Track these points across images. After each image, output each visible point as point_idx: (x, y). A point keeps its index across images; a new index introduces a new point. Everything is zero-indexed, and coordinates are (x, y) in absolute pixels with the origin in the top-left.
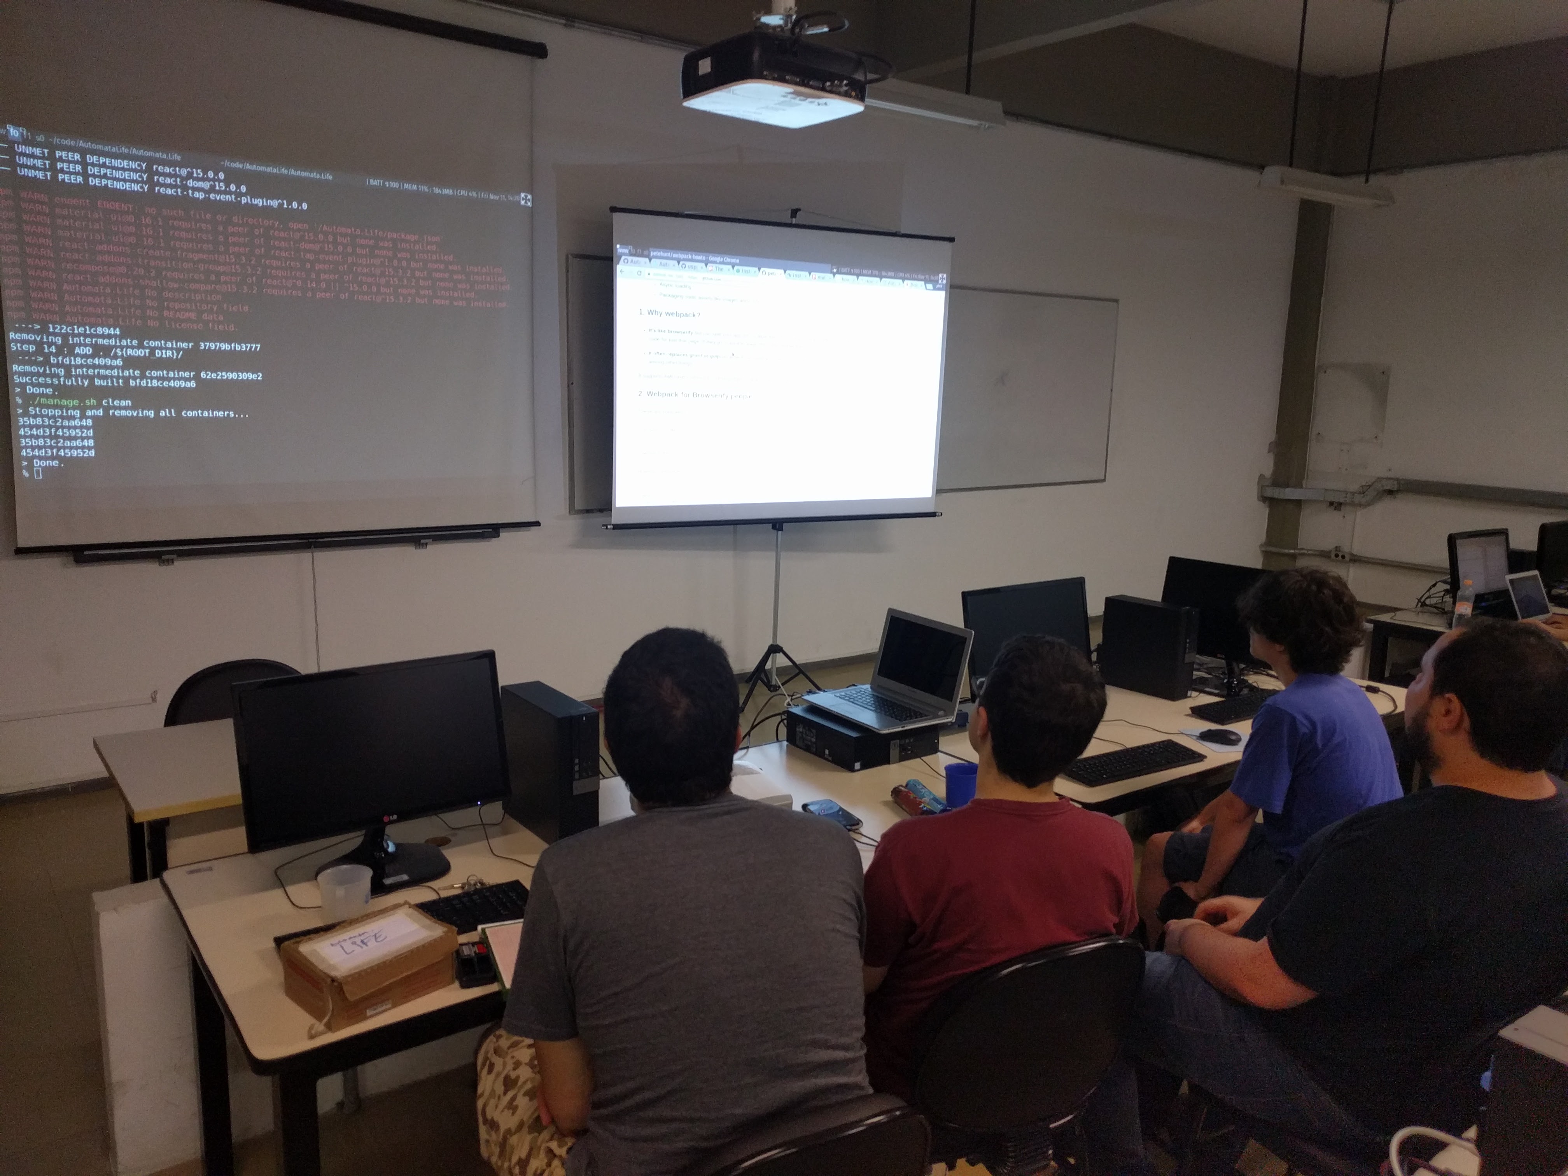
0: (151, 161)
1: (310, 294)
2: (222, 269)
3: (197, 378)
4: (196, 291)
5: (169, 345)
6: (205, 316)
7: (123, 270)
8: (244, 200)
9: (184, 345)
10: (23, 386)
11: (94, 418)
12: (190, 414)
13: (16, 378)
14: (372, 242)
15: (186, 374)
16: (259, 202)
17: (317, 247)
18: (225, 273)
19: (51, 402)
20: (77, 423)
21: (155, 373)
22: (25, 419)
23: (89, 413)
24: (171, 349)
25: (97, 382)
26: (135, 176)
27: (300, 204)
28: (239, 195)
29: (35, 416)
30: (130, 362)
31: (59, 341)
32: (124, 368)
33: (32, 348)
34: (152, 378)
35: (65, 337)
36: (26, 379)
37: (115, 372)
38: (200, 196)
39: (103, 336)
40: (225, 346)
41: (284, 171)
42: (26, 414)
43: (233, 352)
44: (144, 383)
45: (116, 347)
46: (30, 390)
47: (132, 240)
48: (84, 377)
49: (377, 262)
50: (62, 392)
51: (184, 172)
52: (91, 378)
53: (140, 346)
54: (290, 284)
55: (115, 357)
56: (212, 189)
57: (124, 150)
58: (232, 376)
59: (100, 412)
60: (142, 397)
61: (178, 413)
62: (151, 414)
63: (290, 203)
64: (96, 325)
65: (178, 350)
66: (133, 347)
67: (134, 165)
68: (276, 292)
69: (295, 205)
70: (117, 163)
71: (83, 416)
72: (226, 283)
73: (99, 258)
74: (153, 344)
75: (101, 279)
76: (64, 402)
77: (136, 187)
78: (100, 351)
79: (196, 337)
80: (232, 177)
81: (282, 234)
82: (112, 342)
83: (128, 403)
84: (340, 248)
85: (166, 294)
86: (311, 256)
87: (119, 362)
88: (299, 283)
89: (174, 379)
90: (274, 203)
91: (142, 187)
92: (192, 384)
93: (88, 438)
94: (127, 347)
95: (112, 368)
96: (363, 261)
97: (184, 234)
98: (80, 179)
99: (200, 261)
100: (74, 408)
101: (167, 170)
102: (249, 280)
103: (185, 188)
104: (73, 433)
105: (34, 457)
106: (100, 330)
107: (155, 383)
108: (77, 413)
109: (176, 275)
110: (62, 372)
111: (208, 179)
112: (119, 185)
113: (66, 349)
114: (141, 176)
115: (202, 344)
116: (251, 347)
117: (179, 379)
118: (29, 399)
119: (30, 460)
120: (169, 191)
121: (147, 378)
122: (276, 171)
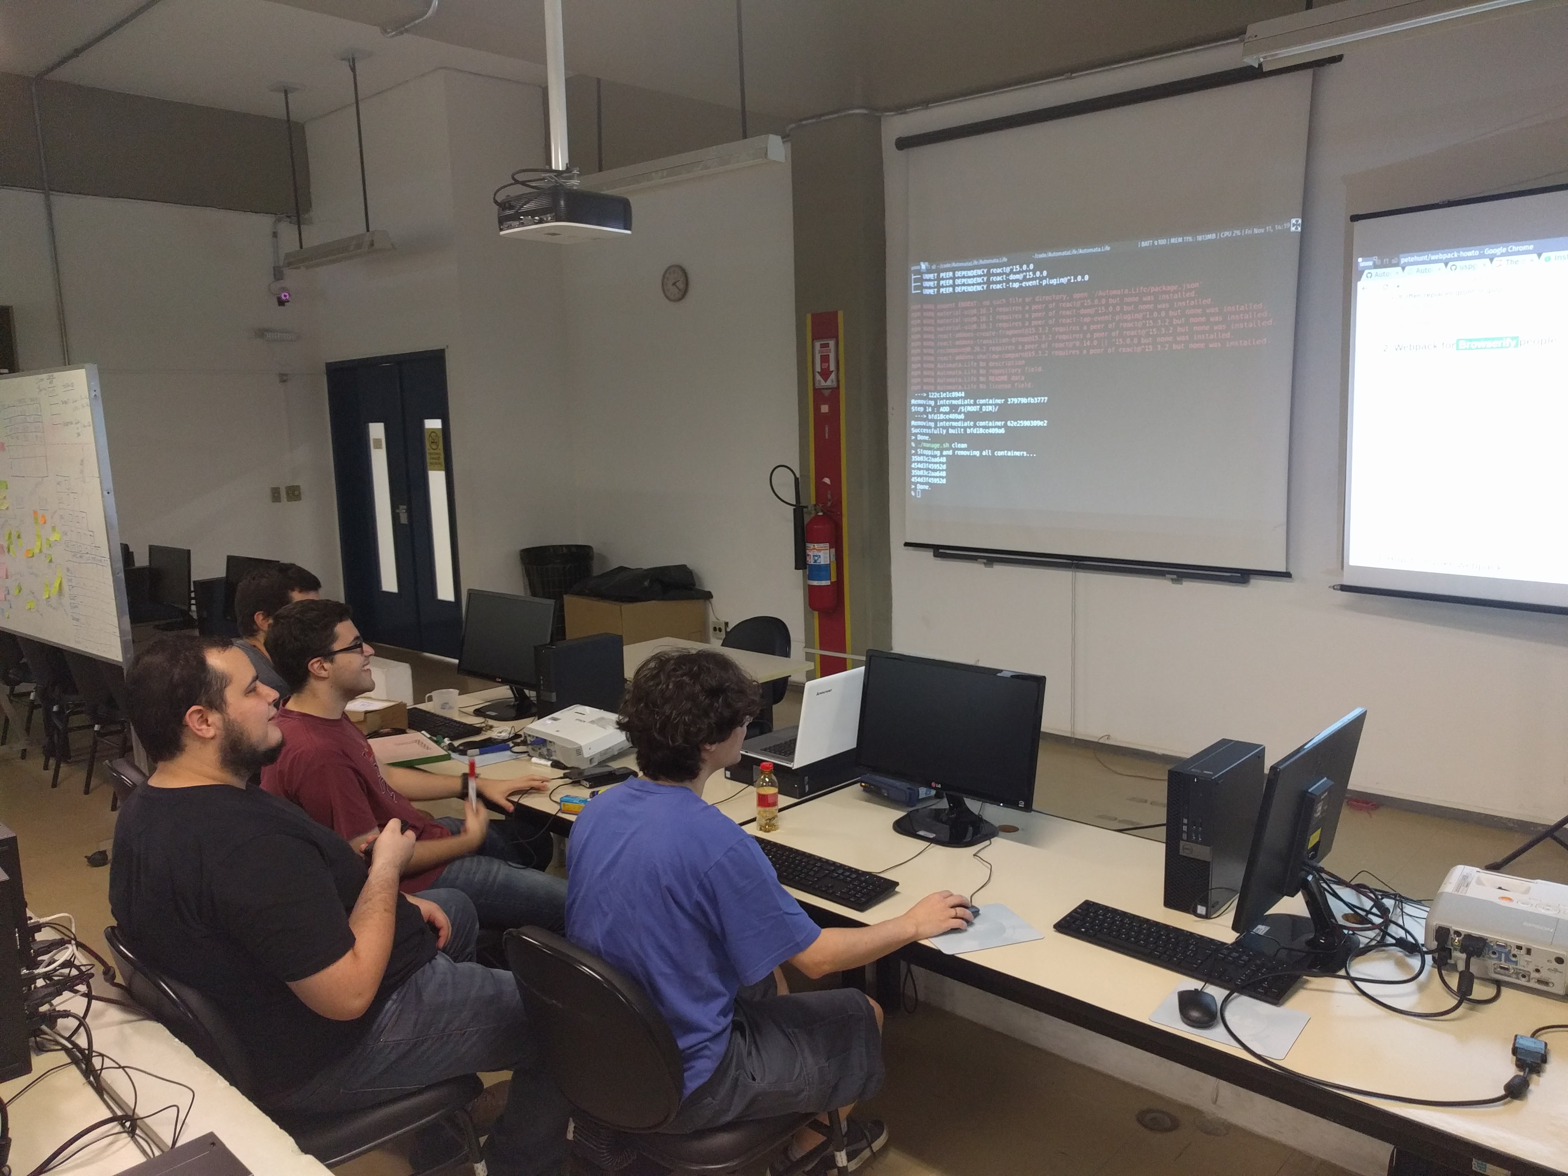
0: (989, 267)
1: (1085, 352)
2: (1025, 339)
3: (1005, 426)
4: (1009, 359)
5: (991, 402)
6: (1013, 378)
7: (968, 349)
8: (1044, 282)
9: (999, 401)
10: (916, 434)
11: (947, 456)
12: (1000, 453)
13: (914, 431)
14: (1136, 299)
15: (999, 423)
16: (1054, 282)
17: (1091, 311)
18: (1028, 343)
19: (928, 445)
20: (937, 460)
21: (982, 424)
22: (916, 457)
23: (945, 453)
24: (991, 405)
25: (951, 431)
26: (980, 280)
27: (1083, 278)
28: (1041, 279)
29: (920, 455)
30: (969, 416)
31: (932, 403)
32: (964, 420)
33: (921, 409)
34: (980, 427)
35: (935, 400)
36: (917, 431)
37: (959, 424)
38: (1016, 285)
39: (955, 398)
40: (1024, 400)
41: (1074, 252)
42: (916, 454)
43: (1029, 404)
44: (975, 431)
45: (961, 405)
46: (920, 437)
47: (975, 326)
48: (944, 428)
49: (1139, 316)
50: (934, 438)
51: (1008, 270)
52: (947, 428)
53: (975, 404)
54: (1071, 345)
55: (960, 413)
56: (1025, 279)
57: (976, 263)
58: (1027, 423)
59: (950, 453)
60: (975, 442)
61: (993, 453)
62: (977, 453)
63: (1075, 278)
64: (951, 391)
65: (996, 405)
66: (970, 405)
67: (980, 272)
68: (1061, 353)
69: (1079, 278)
70: (970, 273)
71: (942, 456)
72: (1028, 350)
73: (957, 343)
74: (982, 401)
75: (957, 358)
76: (933, 446)
77: (979, 288)
78: (954, 409)
79: (1005, 395)
80: (1039, 266)
81: (1069, 305)
82: (959, 402)
83: (964, 446)
84: (1111, 309)
85: (991, 364)
86: (1087, 320)
87: (962, 416)
88: (1078, 344)
89: (992, 427)
90: (1064, 280)
91: (983, 287)
92: (1002, 431)
93: (943, 470)
94: (968, 405)
95: (957, 420)
96: (1128, 317)
97: (1004, 317)
98: (951, 289)
99: (1014, 336)
100: (937, 449)
101: (999, 271)
102: (1043, 346)
103: (1008, 281)
104: (936, 466)
105: (918, 483)
106: (955, 394)
107: (981, 431)
108: (938, 453)
109: (998, 349)
110: (932, 424)
111: (1023, 272)
112: (970, 289)
113: (936, 409)
114: (983, 279)
115: (1009, 399)
116: (1041, 400)
117: (995, 427)
118: (918, 442)
119: (916, 484)
120: (999, 286)
121: (977, 427)
122: (1068, 253)
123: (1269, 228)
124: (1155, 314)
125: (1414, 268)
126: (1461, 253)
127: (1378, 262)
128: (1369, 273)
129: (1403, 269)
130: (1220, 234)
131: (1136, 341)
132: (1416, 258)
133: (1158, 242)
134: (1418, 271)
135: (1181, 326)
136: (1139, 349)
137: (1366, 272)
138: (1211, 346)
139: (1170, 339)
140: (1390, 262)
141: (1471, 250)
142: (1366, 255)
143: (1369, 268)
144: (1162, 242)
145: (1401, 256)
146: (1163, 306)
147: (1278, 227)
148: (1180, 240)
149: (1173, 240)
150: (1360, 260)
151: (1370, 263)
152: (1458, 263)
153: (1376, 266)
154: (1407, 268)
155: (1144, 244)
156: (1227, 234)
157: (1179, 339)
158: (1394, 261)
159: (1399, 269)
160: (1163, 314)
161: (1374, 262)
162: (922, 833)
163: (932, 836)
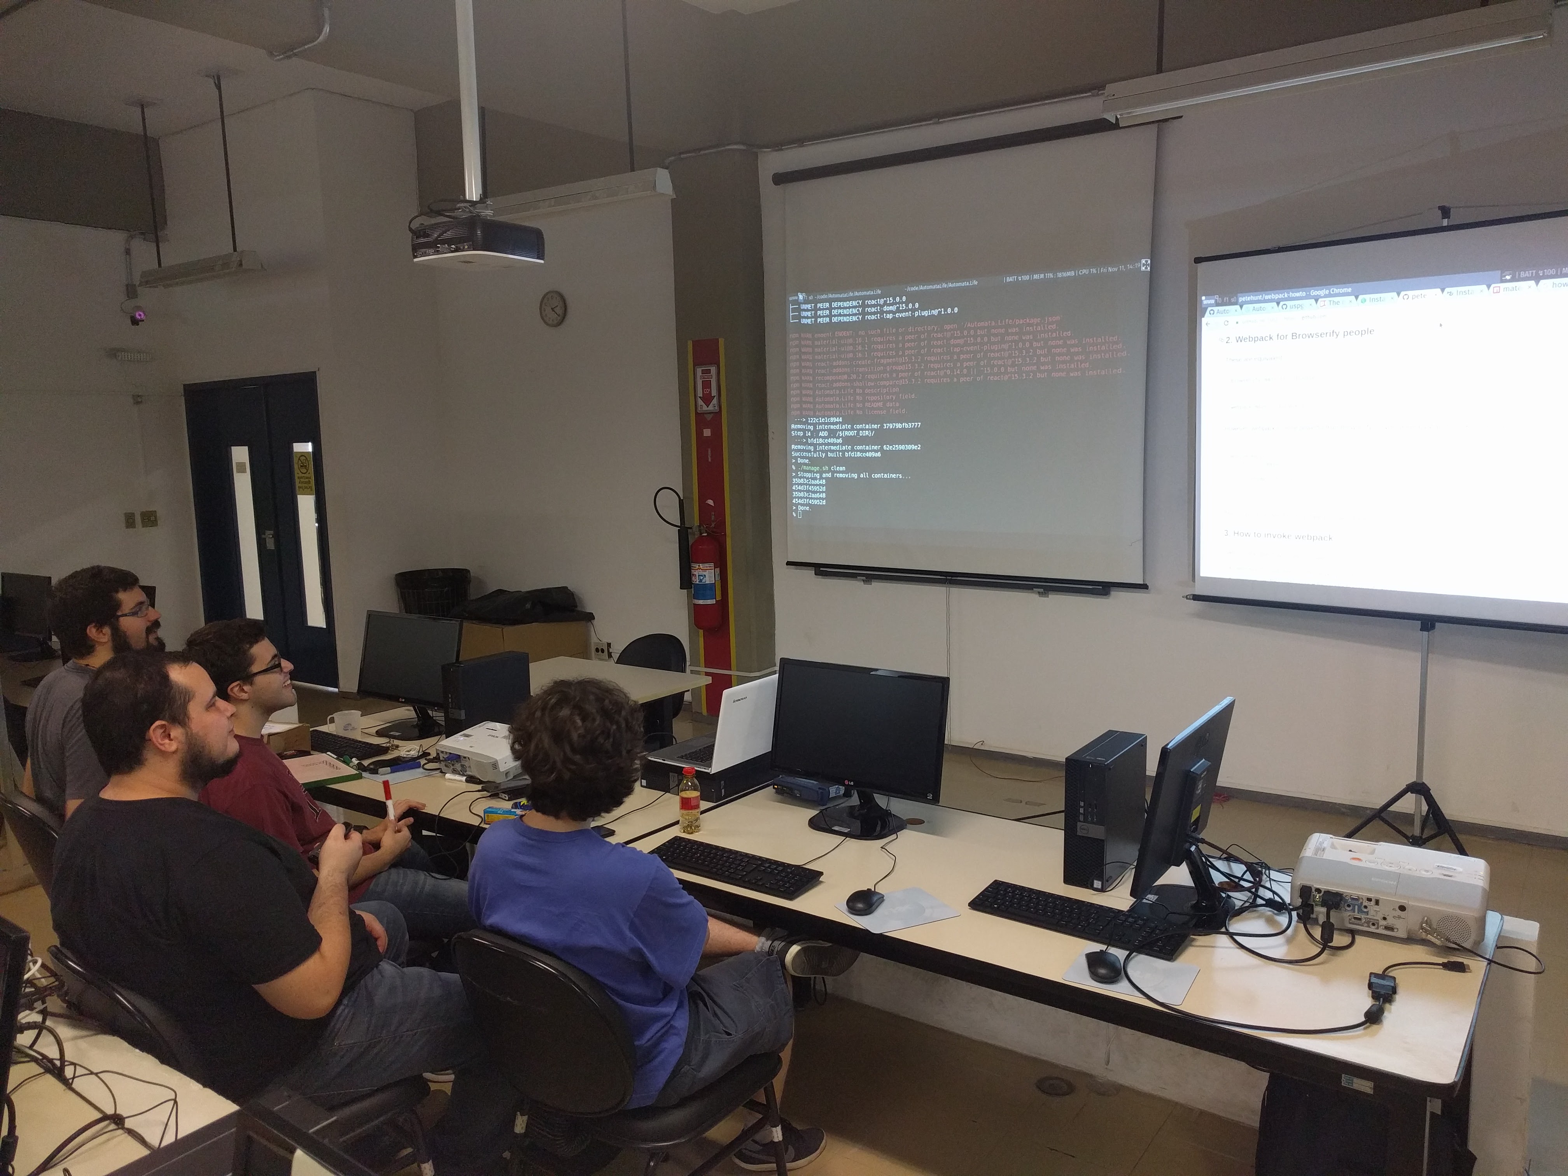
0: (864, 298)
1: (955, 380)
2: (900, 368)
3: (882, 450)
4: (885, 387)
5: (867, 427)
6: (888, 405)
7: (846, 377)
8: (916, 314)
9: (875, 426)
10: (796, 458)
11: (826, 479)
12: (877, 476)
13: (794, 454)
14: (1003, 331)
15: (875, 448)
16: (925, 313)
17: (961, 341)
18: (902, 371)
19: (808, 468)
20: (817, 482)
21: (859, 448)
22: (796, 479)
23: (824, 475)
24: (868, 430)
25: (830, 455)
26: (855, 311)
27: (952, 310)
28: (914, 310)
29: (801, 478)
30: (847, 440)
31: (811, 428)
32: (842, 444)
33: (801, 433)
34: (857, 451)
35: (814, 425)
36: (797, 454)
37: (838, 448)
38: (890, 316)
39: (833, 424)
40: (899, 426)
41: (945, 285)
42: (797, 477)
43: (903, 429)
44: (853, 455)
45: (840, 430)
46: (800, 461)
47: (851, 355)
48: (823, 451)
49: (1006, 346)
50: (813, 462)
51: (882, 301)
52: (826, 452)
53: (852, 429)
54: (942, 373)
55: (838, 437)
56: (899, 310)
57: (851, 294)
58: (902, 447)
59: (829, 475)
60: (853, 465)
61: (870, 475)
62: (855, 476)
63: (946, 310)
64: (829, 417)
65: (872, 430)
66: (848, 430)
67: (855, 303)
68: (933, 381)
69: (949, 310)
70: (846, 304)
71: (821, 478)
72: (902, 378)
73: (834, 371)
74: (859, 427)
75: (835, 385)
76: (813, 469)
77: (855, 318)
78: (832, 434)
79: (881, 420)
80: (912, 298)
81: (940, 335)
82: (837, 427)
83: (843, 469)
84: (979, 340)
85: (867, 391)
86: (957, 350)
87: (840, 441)
88: (948, 372)
89: (869, 451)
90: (935, 312)
91: (858, 318)
92: (879, 454)
93: (823, 492)
94: (845, 430)
95: (836, 444)
96: (995, 347)
97: (880, 347)
98: (828, 320)
99: (889, 364)
100: (817, 472)
101: (873, 302)
102: (916, 374)
103: (882, 312)
104: (816, 488)
105: (799, 504)
106: (833, 420)
107: (859, 454)
108: (818, 476)
109: (873, 377)
110: (812, 448)
111: (896, 303)
112: (846, 319)
113: (815, 434)
114: (858, 310)
115: (885, 425)
116: (915, 425)
117: (872, 451)
118: (799, 466)
119: (797, 505)
120: (873, 317)
121: (855, 451)
122: (939, 287)
123: (1122, 267)
124: (1020, 345)
125: (1251, 306)
126: (1291, 293)
127: (1219, 300)
128: (1212, 310)
129: (1241, 307)
130: (1078, 272)
131: (1003, 370)
132: (1252, 298)
133: (1022, 278)
134: (1254, 309)
135: (1045, 356)
136: (1006, 378)
137: (1209, 309)
138: (1072, 375)
139: (1034, 368)
140: (1230, 300)
141: (1299, 292)
142: (1208, 294)
143: (1211, 305)
144: (1026, 278)
145: (1239, 294)
146: (1028, 337)
147: (1130, 267)
148: (1042, 276)
149: (1036, 277)
150: (1203, 298)
151: (1213, 301)
152: (1289, 303)
153: (1217, 304)
154: (1245, 306)
155: (1010, 279)
156: (1085, 271)
157: (1042, 368)
158: (1233, 300)
159: (1238, 307)
160: (1027, 345)
161: (1216, 301)
162: (836, 828)
163: (846, 830)
